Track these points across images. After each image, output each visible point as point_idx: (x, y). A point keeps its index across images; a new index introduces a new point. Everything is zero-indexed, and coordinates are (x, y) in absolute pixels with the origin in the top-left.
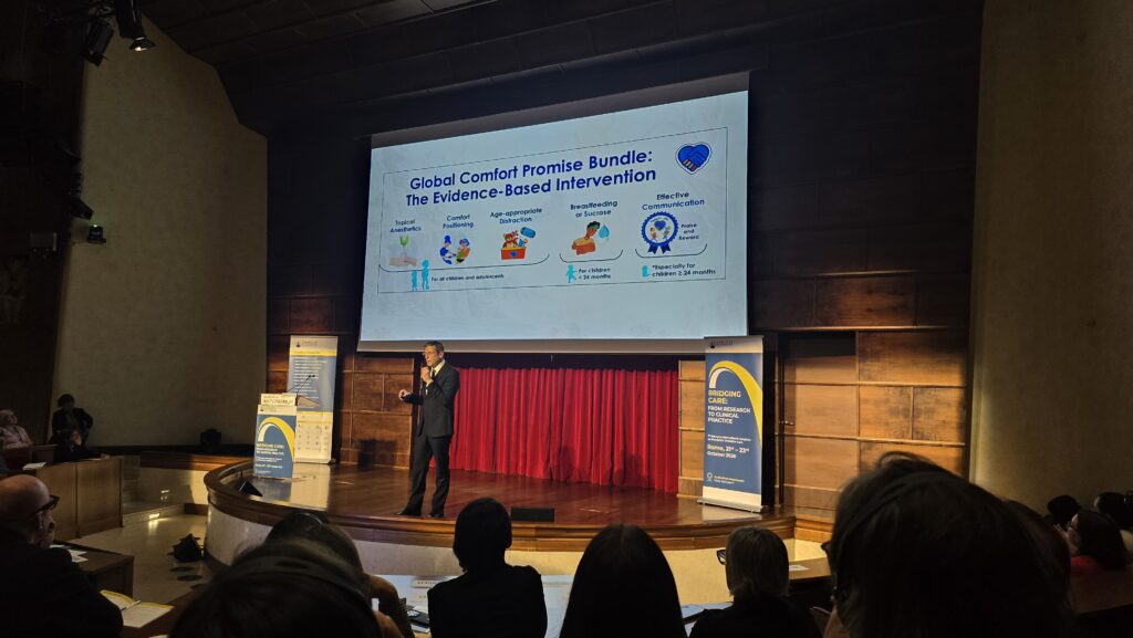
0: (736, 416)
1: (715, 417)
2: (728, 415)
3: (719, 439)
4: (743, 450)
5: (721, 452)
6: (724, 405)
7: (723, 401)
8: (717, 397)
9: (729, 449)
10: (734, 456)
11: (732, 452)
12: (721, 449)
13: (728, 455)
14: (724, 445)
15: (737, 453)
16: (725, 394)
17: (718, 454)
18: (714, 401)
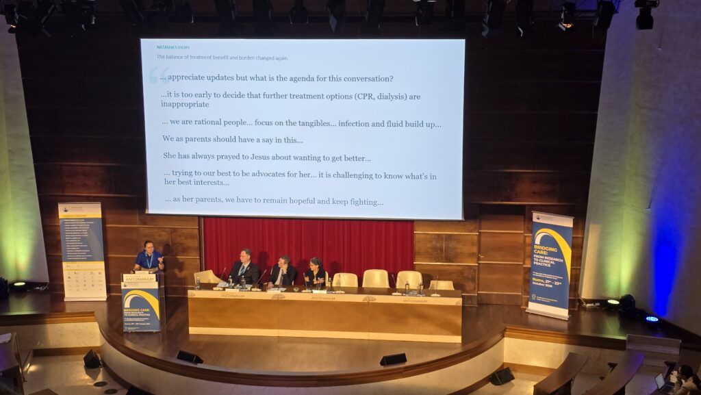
1: (539, 262)
2: (548, 262)
3: (540, 275)
5: (542, 283)
6: (545, 256)
7: (545, 253)
8: (540, 250)
9: (547, 281)
10: (551, 286)
11: (550, 284)
12: (542, 281)
13: (547, 285)
14: (545, 279)
15: (553, 285)
16: (546, 248)
17: (540, 284)
18: (539, 252)
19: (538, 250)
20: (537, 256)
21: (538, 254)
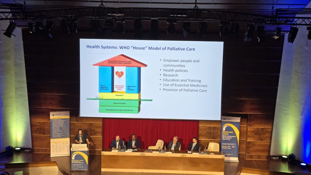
0: (231, 138)
1: (224, 138)
2: (229, 138)
3: (225, 144)
4: (233, 147)
5: (226, 147)
6: (227, 135)
7: (227, 134)
8: (225, 133)
9: (228, 146)
10: (230, 148)
11: (230, 147)
12: (226, 146)
13: (228, 148)
14: (227, 145)
15: (231, 148)
16: (228, 132)
17: (225, 148)
18: (225, 134)
19: (224, 133)
20: (224, 136)
21: (224, 135)
